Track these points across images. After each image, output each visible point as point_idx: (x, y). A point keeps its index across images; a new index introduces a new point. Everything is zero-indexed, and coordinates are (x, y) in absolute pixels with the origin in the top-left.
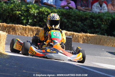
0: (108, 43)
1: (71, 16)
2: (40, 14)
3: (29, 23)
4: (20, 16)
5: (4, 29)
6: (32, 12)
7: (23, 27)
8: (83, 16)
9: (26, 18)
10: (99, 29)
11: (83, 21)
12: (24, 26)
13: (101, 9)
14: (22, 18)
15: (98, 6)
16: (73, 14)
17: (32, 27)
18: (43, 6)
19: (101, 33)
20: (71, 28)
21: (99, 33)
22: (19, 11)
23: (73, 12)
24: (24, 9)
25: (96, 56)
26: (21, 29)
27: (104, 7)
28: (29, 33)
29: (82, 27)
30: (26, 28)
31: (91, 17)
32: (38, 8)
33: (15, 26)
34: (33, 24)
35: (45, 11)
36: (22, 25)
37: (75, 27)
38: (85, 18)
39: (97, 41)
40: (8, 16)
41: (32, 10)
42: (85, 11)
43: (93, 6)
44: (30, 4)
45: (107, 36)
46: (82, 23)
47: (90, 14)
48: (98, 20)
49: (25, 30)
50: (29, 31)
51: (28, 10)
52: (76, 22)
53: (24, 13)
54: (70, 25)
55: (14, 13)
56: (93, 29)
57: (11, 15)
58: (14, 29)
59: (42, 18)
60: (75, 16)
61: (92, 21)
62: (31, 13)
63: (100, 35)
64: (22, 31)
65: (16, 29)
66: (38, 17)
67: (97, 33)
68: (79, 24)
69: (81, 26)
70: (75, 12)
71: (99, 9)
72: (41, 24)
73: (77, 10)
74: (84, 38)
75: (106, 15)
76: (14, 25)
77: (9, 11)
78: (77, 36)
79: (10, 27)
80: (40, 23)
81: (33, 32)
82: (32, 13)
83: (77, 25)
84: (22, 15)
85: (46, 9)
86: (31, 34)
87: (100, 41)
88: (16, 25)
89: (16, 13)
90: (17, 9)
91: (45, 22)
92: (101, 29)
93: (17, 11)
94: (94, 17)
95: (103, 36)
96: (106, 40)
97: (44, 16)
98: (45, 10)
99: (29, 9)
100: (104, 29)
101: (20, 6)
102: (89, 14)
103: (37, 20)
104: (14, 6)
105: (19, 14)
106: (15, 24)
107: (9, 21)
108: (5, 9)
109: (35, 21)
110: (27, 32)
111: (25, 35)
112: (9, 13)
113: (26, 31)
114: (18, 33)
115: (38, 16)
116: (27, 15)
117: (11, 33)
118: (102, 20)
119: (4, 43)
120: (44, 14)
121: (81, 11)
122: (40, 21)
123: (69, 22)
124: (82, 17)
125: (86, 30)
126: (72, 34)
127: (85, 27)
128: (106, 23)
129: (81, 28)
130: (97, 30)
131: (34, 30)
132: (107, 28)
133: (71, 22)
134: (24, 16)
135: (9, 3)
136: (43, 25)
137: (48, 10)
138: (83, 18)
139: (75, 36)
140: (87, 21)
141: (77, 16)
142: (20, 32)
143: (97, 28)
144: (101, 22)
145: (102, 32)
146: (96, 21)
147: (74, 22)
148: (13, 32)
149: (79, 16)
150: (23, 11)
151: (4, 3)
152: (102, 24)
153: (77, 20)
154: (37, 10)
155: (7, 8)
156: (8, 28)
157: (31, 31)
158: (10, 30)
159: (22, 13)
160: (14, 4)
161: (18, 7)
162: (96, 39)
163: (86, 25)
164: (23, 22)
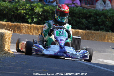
0: (112, 40)
1: (76, 13)
2: (45, 12)
3: (34, 22)
4: (25, 15)
6: (37, 11)
7: (28, 26)
9: (30, 17)
10: (104, 26)
12: (29, 25)
13: (105, 7)
14: (27, 17)
15: (101, 3)
17: (37, 26)
18: (47, 5)
20: (76, 26)
21: (104, 30)
23: (77, 10)
24: (29, 8)
25: (100, 52)
26: (26, 28)
27: (108, 4)
28: (34, 31)
30: (31, 27)
31: (95, 15)
32: (42, 6)
33: (20, 25)
34: (38, 23)
35: (49, 9)
36: (27, 23)
37: (80, 24)
38: (89, 15)
39: (102, 38)
40: (13, 15)
41: (36, 9)
42: (90, 9)
43: (97, 3)
44: (34, 3)
45: (112, 32)
46: (86, 20)
47: (94, 12)
48: (102, 17)
49: (30, 28)
50: (34, 30)
52: (80, 19)
53: (29, 12)
54: (75, 22)
55: (18, 12)
56: (97, 27)
57: (16, 14)
58: (19, 28)
59: (47, 16)
60: (79, 14)
61: (96, 18)
62: (36, 12)
63: (105, 32)
64: (27, 29)
65: (21, 28)
66: (43, 16)
67: (102, 30)
68: (83, 22)
69: (86, 23)
70: (79, 10)
71: (103, 6)
73: (81, 8)
74: (88, 36)
75: (110, 12)
76: (19, 24)
77: (13, 10)
78: (82, 33)
79: (16, 26)
81: (38, 30)
82: (37, 12)
83: (82, 23)
84: (26, 14)
85: (51, 7)
86: (36, 33)
87: (105, 38)
88: (21, 24)
89: (20, 12)
90: (21, 8)
92: (105, 25)
93: (22, 10)
94: (98, 14)
95: (107, 32)
96: (110, 36)
97: (48, 14)
98: (49, 8)
99: (33, 8)
100: (108, 26)
101: (24, 5)
103: (41, 19)
104: (19, 5)
105: (24, 13)
106: (20, 23)
107: (13, 20)
108: (9, 8)
109: (40, 20)
110: (32, 31)
111: (30, 33)
112: (14, 12)
114: (23, 31)
115: (43, 14)
116: (32, 13)
117: (16, 32)
118: (106, 17)
119: (10, 42)
120: (49, 12)
121: (85, 9)
123: (73, 20)
124: (86, 15)
125: (90, 27)
126: (77, 32)
127: (89, 24)
128: (110, 20)
129: (85, 25)
130: (101, 27)
131: (40, 28)
132: (111, 24)
133: (75, 19)
134: (29, 15)
135: (14, 2)
138: (87, 15)
139: (80, 34)
140: (91, 18)
141: (81, 13)
142: (26, 31)
143: (102, 25)
144: (105, 19)
145: (107, 28)
146: (100, 18)
147: (79, 20)
148: (18, 31)
149: (83, 14)
150: (28, 10)
151: (8, 2)
152: (107, 21)
153: (81, 18)
154: (42, 9)
155: (11, 7)
156: (13, 27)
157: (36, 29)
158: (16, 29)
159: (26, 12)
160: (19, 3)
161: (22, 6)
162: (101, 36)
163: (90, 22)
164: (28, 21)
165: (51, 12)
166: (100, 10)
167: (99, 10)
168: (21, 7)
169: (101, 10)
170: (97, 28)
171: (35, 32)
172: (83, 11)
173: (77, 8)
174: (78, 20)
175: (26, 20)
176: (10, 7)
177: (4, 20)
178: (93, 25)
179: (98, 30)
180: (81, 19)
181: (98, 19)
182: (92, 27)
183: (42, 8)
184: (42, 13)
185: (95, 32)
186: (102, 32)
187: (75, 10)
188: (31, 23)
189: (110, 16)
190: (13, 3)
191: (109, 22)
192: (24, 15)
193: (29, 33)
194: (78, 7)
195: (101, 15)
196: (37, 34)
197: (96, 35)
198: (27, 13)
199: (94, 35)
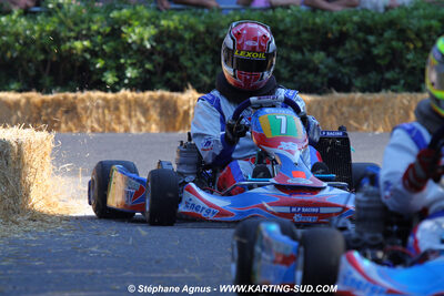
1: (285, 32)
2: (165, 39)
3: (126, 81)
4: (88, 56)
5: (34, 115)
6: (134, 37)
7: (105, 99)
8: (331, 29)
9: (111, 63)
10: (397, 70)
11: (332, 49)
12: (110, 95)
14: (98, 66)
16: (289, 25)
17: (141, 95)
19: (404, 85)
21: (398, 87)
22: (81, 40)
23: (288, 20)
24: (101, 30)
26: (98, 108)
28: (130, 116)
29: (331, 69)
30: (117, 102)
31: (360, 29)
32: (152, 17)
33: (75, 98)
34: (142, 84)
35: (182, 27)
36: (101, 90)
37: (304, 73)
38: (337, 35)
39: (397, 118)
40: (45, 62)
41: (130, 30)
44: (121, 9)
46: (328, 56)
47: (356, 18)
48: (387, 35)
49: (114, 107)
50: (131, 110)
51: (115, 33)
52: (303, 54)
53: (102, 44)
54: (285, 67)
55: (62, 47)
56: (373, 76)
57: (54, 59)
58: (71, 110)
59: (174, 53)
60: (298, 34)
61: (366, 41)
62: (130, 41)
63: (405, 94)
64: (103, 113)
65: (79, 110)
66: (159, 53)
67: (394, 87)
68: (317, 62)
69: (326, 67)
70: (296, 17)
72: (174, 77)
74: (342, 114)
75: (415, 13)
76: (71, 95)
77: (43, 45)
78: (315, 107)
79: (57, 104)
80: (169, 75)
81: (145, 112)
82: (134, 42)
83: (311, 66)
84: (94, 54)
85: (186, 17)
86: (139, 123)
87: (407, 115)
88: (79, 95)
89: (71, 48)
90: (72, 34)
91: (186, 68)
92: (402, 68)
93: (76, 39)
94: (371, 26)
95: (414, 94)
97: (179, 46)
98: (180, 23)
99: (119, 29)
100: (414, 68)
101: (83, 22)
102: (350, 17)
103: (154, 67)
104: (62, 23)
105: (86, 50)
106: (74, 91)
107: (47, 80)
108: (27, 37)
109: (148, 71)
110: (124, 117)
111: (117, 127)
112: (44, 50)
113: (120, 112)
114: (89, 123)
115: (158, 49)
116: (115, 49)
117: (63, 126)
118: (402, 34)
120: (181, 39)
122: (167, 67)
124: (326, 33)
125: (347, 82)
127: (341, 68)
128: (419, 44)
129: (325, 75)
130: (388, 75)
131: (150, 103)
133: (285, 55)
134: (104, 55)
135: (40, 12)
136: (182, 80)
137: (193, 20)
138: (330, 35)
140: (348, 46)
141: (306, 30)
142: (98, 121)
143: (390, 67)
144: (400, 44)
145: (410, 79)
146: (380, 42)
147: (299, 56)
148: (70, 124)
149: (314, 30)
150: (99, 37)
151: (20, 15)
152: (408, 48)
153: (309, 47)
154: (152, 27)
155: (33, 32)
156: (49, 110)
157: (138, 109)
158: (59, 115)
159: (94, 46)
160: (60, 14)
161: (76, 24)
162: (391, 111)
163: (345, 61)
164: (103, 79)
165: (187, 35)
166: (376, 8)
167: (373, 11)
168: (71, 30)
169: (382, 10)
170: (372, 82)
171: (134, 120)
172: (310, 21)
173: (289, 11)
174: (296, 56)
175: (95, 77)
176: (28, 32)
177: (13, 86)
178: (355, 69)
179: (378, 90)
180: (307, 53)
181: (375, 45)
182: (354, 80)
183: (153, 23)
184: (154, 44)
185: (368, 96)
186: (394, 95)
187: (282, 20)
188: (117, 87)
189: (419, 29)
190: (39, 18)
191: (416, 52)
192: (85, 59)
193: (114, 126)
194: (292, 7)
195: (384, 30)
196: (145, 126)
197: (372, 110)
198: (97, 49)
199: (366, 108)
